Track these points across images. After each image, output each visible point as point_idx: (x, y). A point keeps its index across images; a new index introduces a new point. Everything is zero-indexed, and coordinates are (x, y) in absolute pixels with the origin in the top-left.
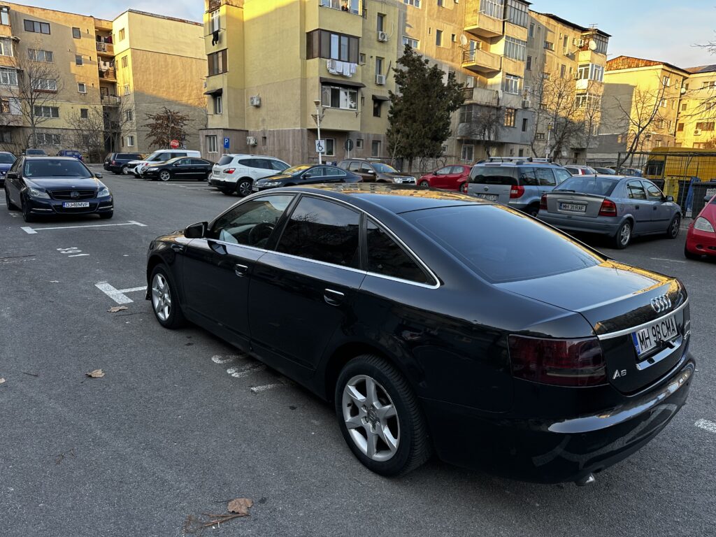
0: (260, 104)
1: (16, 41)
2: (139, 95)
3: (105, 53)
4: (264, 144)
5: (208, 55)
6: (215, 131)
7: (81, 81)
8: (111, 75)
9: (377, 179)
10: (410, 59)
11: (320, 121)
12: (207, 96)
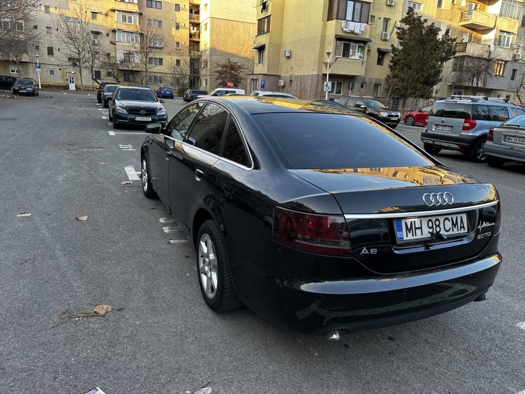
0: (291, 55)
1: (140, 14)
2: (213, 50)
3: (194, 21)
4: (291, 85)
5: (258, 20)
6: (258, 75)
7: (178, 41)
8: (197, 36)
9: (367, 112)
10: (411, 19)
11: (330, 67)
12: (255, 50)
